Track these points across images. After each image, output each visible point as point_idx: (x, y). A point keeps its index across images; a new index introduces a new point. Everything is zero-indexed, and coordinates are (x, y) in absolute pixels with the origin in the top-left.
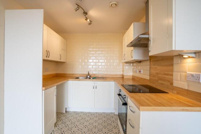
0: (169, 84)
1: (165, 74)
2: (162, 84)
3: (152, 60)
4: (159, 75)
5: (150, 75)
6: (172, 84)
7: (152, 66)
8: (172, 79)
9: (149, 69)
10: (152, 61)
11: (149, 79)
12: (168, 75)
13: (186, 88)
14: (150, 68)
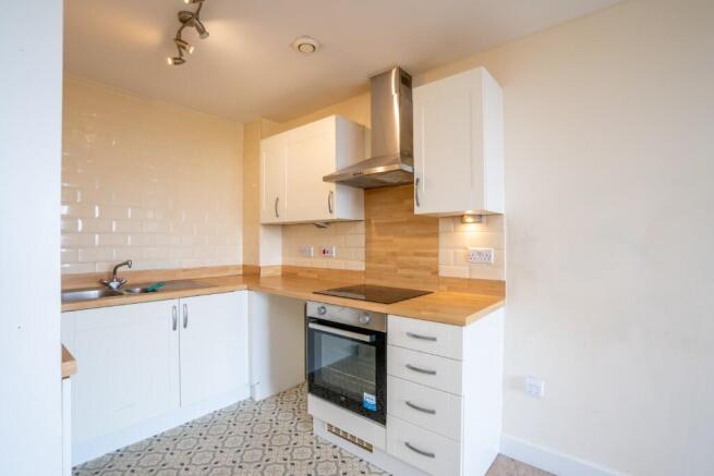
0: (429, 273)
1: (416, 254)
2: (410, 277)
3: (373, 222)
4: (400, 258)
5: (368, 258)
6: (436, 273)
7: (375, 237)
8: (437, 263)
9: (363, 244)
10: (376, 224)
11: (363, 269)
12: (425, 255)
13: (467, 276)
14: (368, 241)
